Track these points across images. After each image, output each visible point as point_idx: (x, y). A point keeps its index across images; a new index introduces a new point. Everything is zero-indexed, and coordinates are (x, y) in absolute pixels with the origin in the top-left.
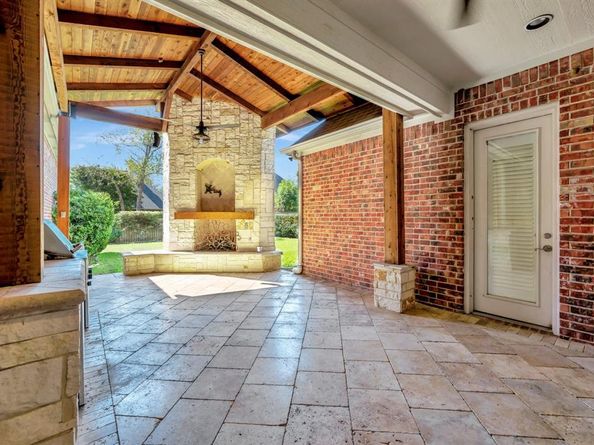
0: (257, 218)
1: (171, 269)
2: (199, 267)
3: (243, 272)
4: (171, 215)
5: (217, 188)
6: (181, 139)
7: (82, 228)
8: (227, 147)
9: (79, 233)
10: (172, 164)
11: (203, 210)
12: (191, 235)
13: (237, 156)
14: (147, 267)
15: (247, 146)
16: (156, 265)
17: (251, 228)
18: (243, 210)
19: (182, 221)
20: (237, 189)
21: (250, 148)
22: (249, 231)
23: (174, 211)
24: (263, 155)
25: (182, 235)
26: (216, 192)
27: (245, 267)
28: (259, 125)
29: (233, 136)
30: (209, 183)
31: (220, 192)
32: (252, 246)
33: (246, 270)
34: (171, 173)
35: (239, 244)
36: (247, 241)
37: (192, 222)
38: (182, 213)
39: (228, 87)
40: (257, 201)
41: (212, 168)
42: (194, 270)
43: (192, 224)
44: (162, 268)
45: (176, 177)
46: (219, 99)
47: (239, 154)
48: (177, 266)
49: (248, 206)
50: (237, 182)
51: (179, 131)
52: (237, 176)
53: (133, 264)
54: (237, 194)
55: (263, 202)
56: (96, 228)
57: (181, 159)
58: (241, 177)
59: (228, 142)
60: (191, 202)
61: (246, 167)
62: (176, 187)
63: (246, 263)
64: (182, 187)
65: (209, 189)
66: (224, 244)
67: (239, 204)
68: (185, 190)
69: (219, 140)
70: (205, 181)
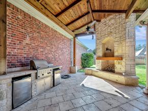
0: (124, 60)
6: (98, 35)
8: (111, 32)
11: (105, 57)
13: (115, 35)
15: (119, 29)
17: (121, 64)
18: (117, 56)
20: (115, 48)
24: (127, 31)
26: (109, 50)
27: (117, 80)
28: (124, 18)
29: (113, 27)
31: (111, 50)
32: (121, 72)
35: (116, 70)
36: (119, 69)
37: (101, 61)
39: (107, 9)
40: (124, 52)
46: (108, 16)
47: (116, 33)
49: (120, 55)
50: (115, 45)
52: (115, 43)
54: (115, 50)
55: (127, 52)
58: (117, 43)
61: (119, 38)
64: (98, 50)
65: (107, 49)
66: (110, 69)
67: (116, 54)
70: (106, 47)
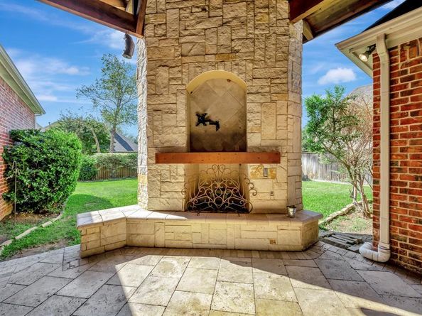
0: (283, 160)
1: (151, 243)
2: (196, 240)
3: (269, 251)
4: (149, 158)
5: (214, 119)
6: (163, 44)
7: (41, 173)
8: (235, 52)
9: (38, 180)
10: (151, 82)
11: (193, 151)
12: (180, 187)
14: (115, 240)
15: (266, 48)
16: (129, 235)
17: (274, 177)
19: (166, 166)
20: (249, 116)
21: (271, 53)
22: (270, 182)
23: (154, 151)
24: (290, 63)
25: (166, 187)
26: (212, 123)
27: (272, 242)
28: (286, 15)
29: (244, 34)
30: (201, 112)
31: (217, 124)
32: (275, 205)
33: (273, 247)
34: (150, 96)
35: (255, 202)
36: (268, 197)
37: (181, 168)
38: (165, 155)
40: (282, 134)
41: (206, 90)
42: (189, 244)
43: (182, 172)
44: (138, 240)
45: (157, 100)
47: (252, 61)
48: (161, 238)
49: (268, 143)
50: (249, 106)
51: (160, 32)
52: (250, 97)
53: (94, 237)
54: (249, 124)
55: (290, 136)
56: (58, 173)
57: (164, 74)
58: (257, 98)
59: (237, 45)
60: (179, 138)
61: (264, 83)
62: (157, 116)
63: (273, 236)
64: (165, 116)
65: (202, 119)
67: (253, 140)
68: (170, 120)
69: (222, 41)
70: (196, 108)
